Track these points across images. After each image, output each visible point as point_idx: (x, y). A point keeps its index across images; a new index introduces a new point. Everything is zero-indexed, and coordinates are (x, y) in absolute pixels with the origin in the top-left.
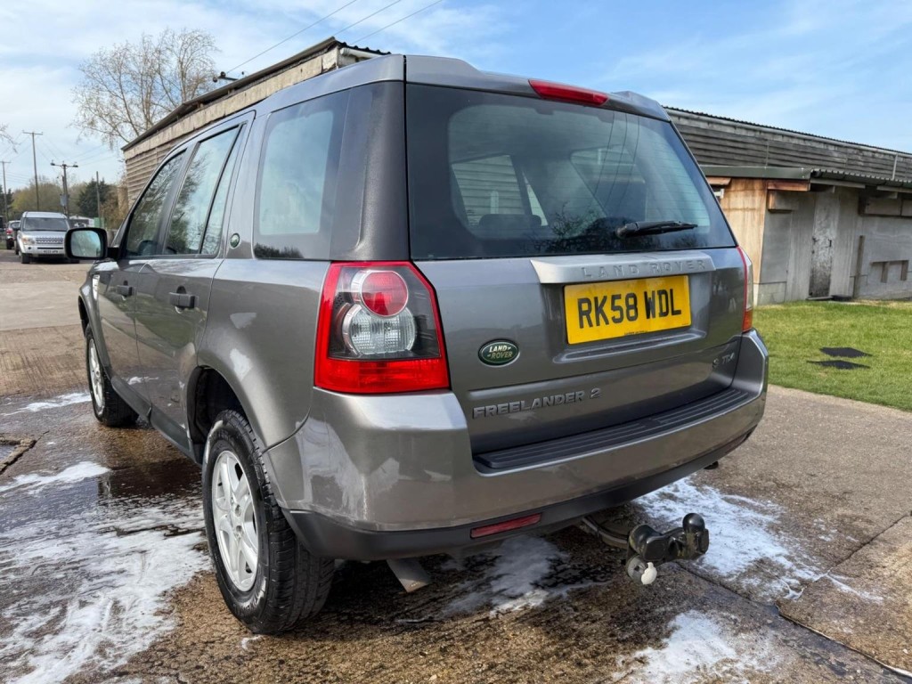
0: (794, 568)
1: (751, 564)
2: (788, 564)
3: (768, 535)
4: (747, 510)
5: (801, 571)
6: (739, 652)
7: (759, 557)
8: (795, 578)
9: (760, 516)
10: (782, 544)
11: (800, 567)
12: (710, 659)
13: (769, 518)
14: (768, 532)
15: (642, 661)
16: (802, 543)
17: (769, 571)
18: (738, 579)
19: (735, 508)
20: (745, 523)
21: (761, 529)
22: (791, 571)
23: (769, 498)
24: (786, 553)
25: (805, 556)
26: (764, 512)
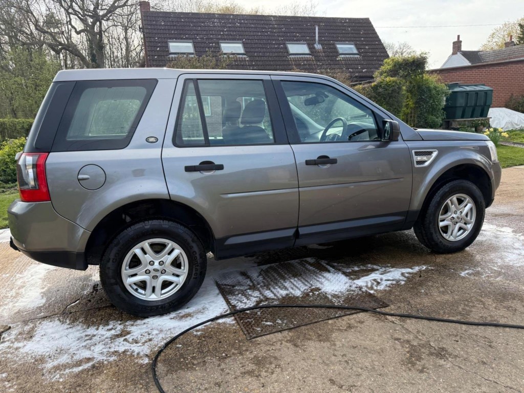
0: (11, 345)
1: (35, 333)
2: (16, 345)
3: (40, 353)
4: (69, 361)
5: (7, 345)
6: (14, 306)
7: (34, 339)
8: (8, 341)
9: (56, 363)
10: (27, 354)
11: (9, 347)
12: (21, 299)
13: (49, 365)
14: (42, 356)
15: (43, 288)
16: (15, 362)
17: (24, 336)
18: (35, 324)
19: (77, 358)
20: (61, 352)
21: (47, 354)
22: (12, 342)
23: (64, 383)
24: (21, 350)
25: (9, 355)
26: (57, 368)
